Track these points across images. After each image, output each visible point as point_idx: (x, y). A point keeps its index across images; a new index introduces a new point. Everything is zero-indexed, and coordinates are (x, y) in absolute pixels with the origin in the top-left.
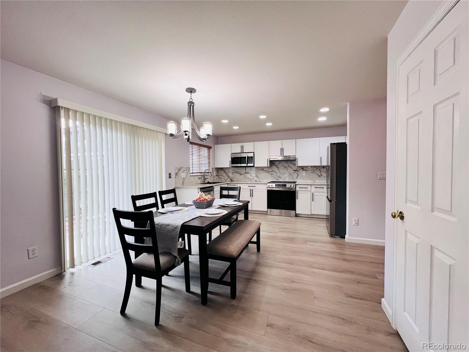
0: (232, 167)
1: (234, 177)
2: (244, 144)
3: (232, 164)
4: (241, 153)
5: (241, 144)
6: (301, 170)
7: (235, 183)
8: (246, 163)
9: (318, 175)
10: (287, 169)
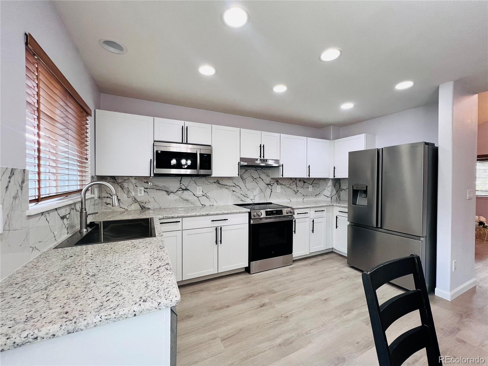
0: (156, 175)
1: (151, 200)
2: (188, 124)
3: (157, 168)
4: (182, 143)
5: (181, 123)
6: (275, 183)
7: (178, 217)
8: (196, 169)
9: (294, 190)
10: (257, 182)
